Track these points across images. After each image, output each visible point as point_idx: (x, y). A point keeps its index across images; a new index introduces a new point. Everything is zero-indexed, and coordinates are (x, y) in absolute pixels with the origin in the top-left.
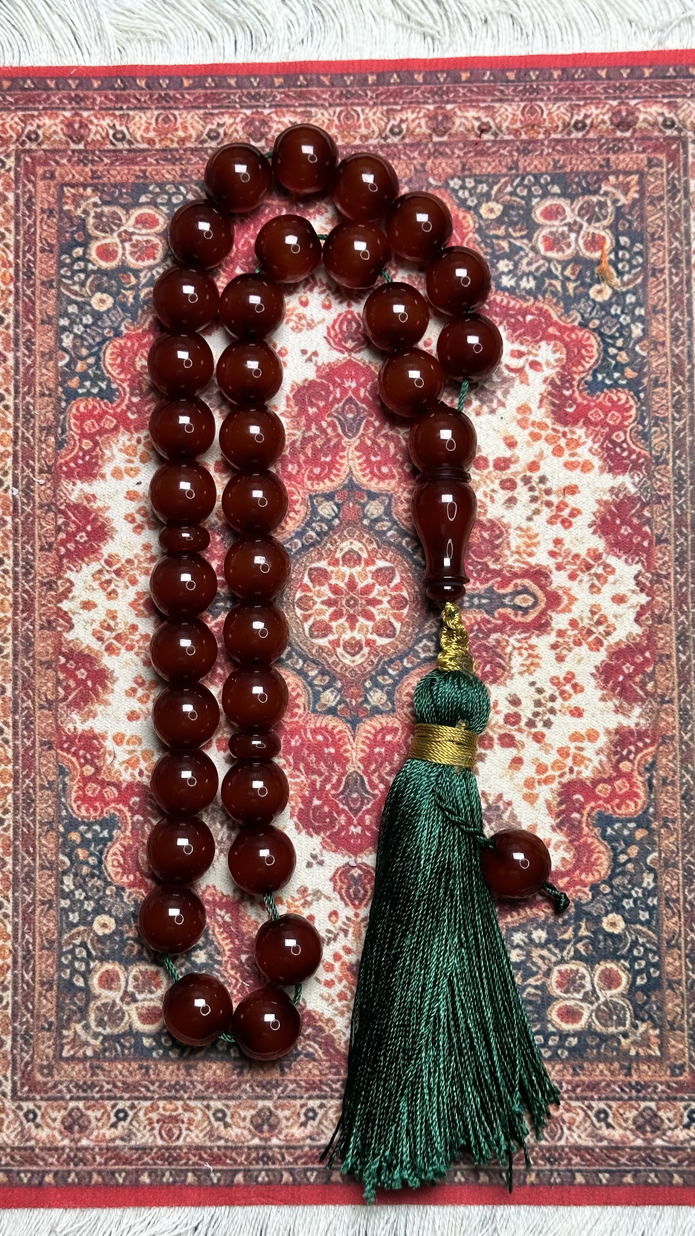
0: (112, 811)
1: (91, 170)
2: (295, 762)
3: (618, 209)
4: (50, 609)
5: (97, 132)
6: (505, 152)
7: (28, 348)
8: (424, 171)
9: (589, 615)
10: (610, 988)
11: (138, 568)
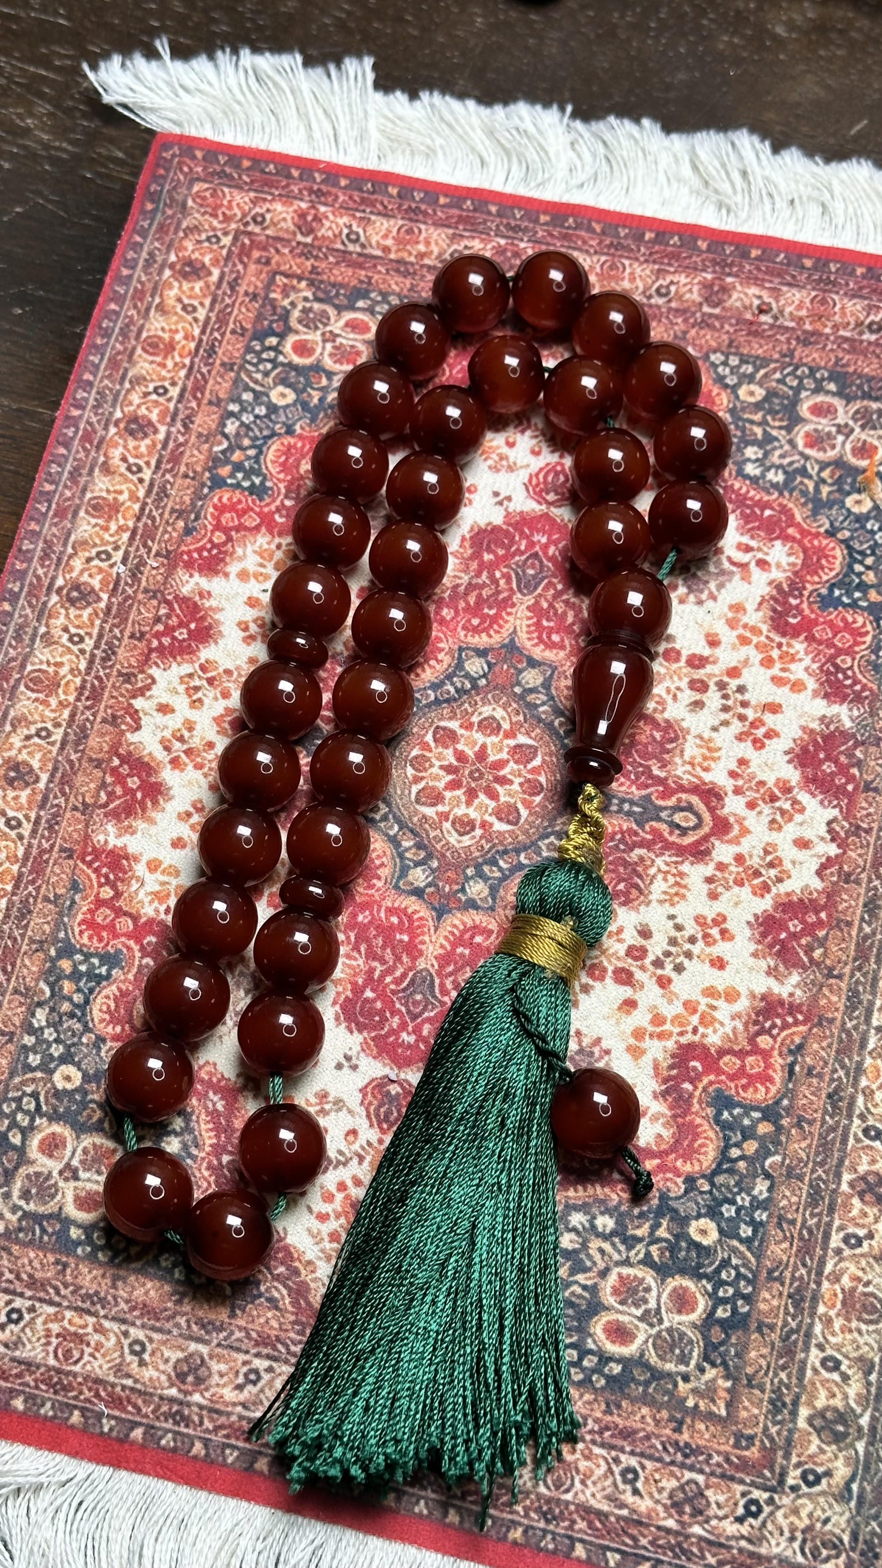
0: (120, 946)
1: (313, 267)
2: (356, 941)
4: (120, 703)
5: (330, 228)
6: (783, 338)
7: (185, 426)
8: (684, 338)
9: (762, 853)
10: (679, 1312)
11: (236, 681)
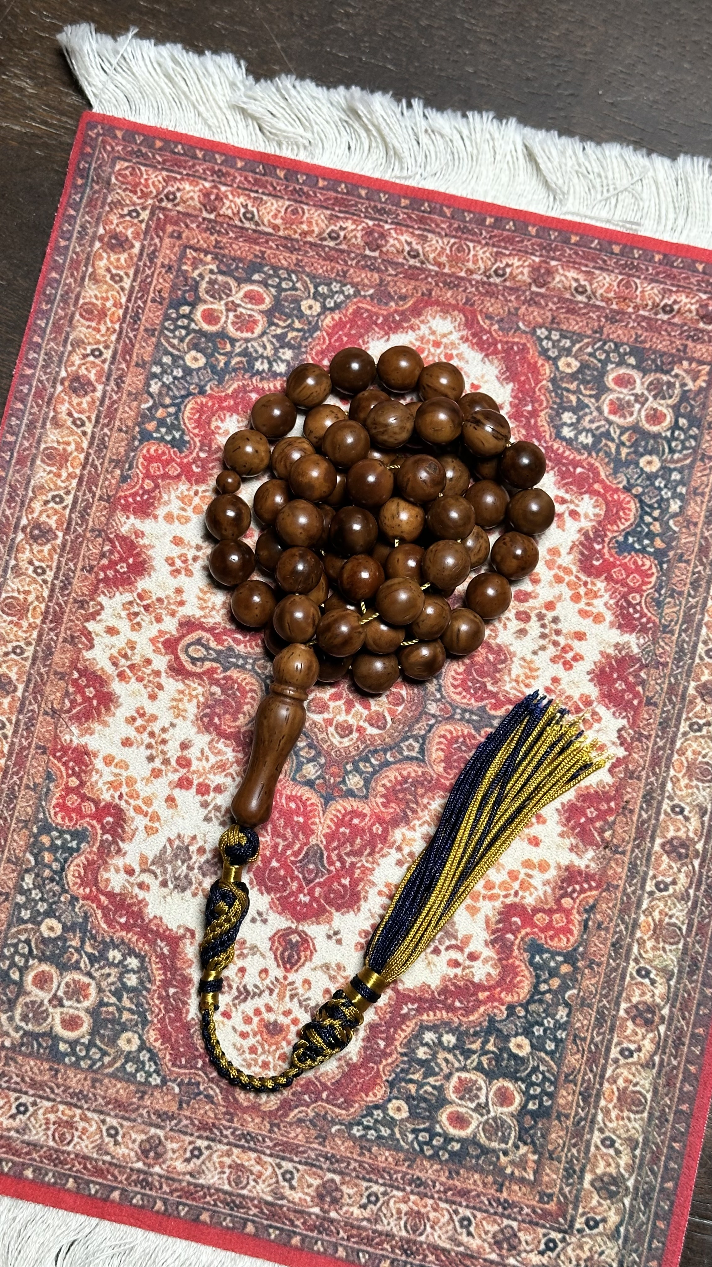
0: (86, 825)
1: (216, 240)
3: (685, 392)
4: (76, 625)
5: (230, 207)
6: (594, 316)
7: (118, 385)
8: (517, 315)
10: (502, 1105)
11: (166, 608)
